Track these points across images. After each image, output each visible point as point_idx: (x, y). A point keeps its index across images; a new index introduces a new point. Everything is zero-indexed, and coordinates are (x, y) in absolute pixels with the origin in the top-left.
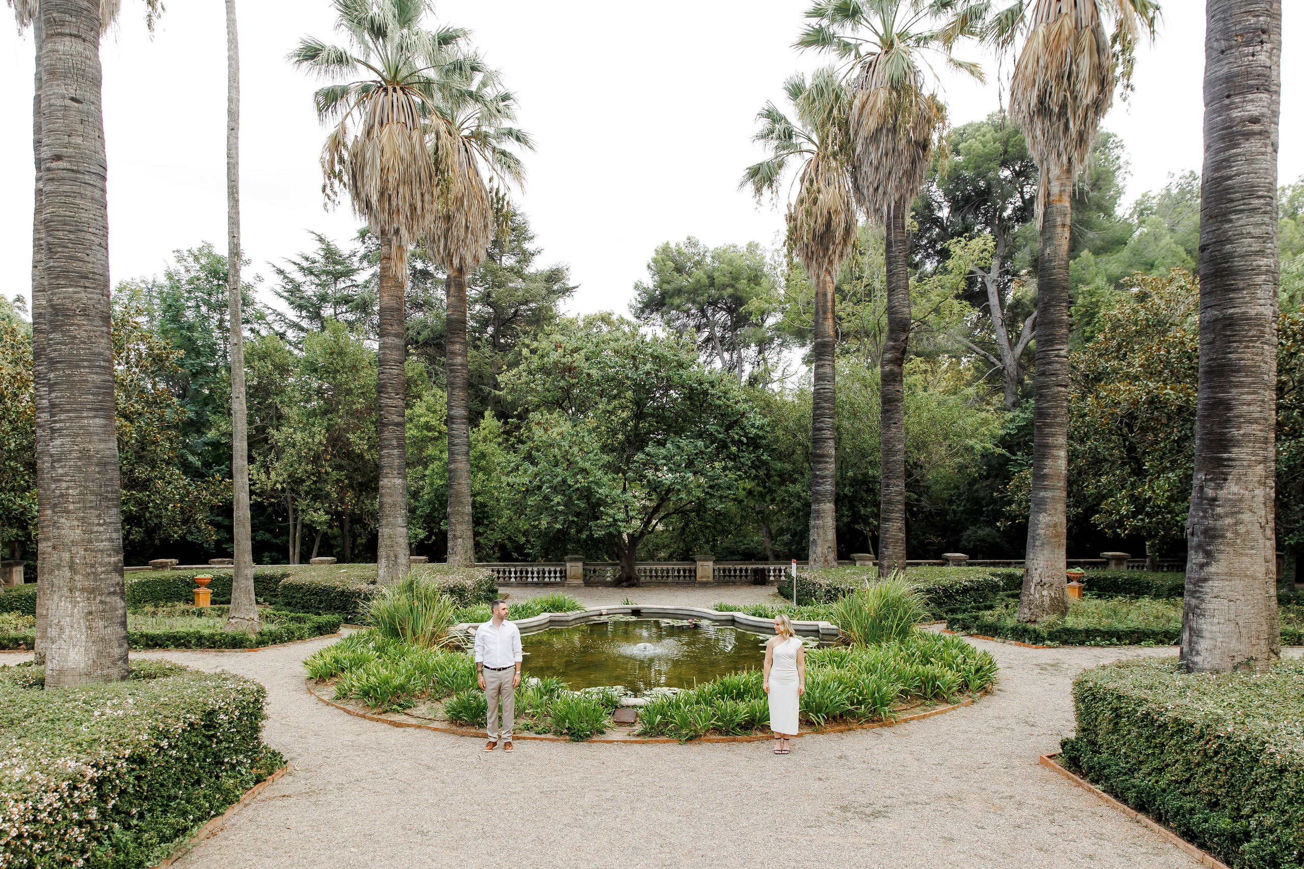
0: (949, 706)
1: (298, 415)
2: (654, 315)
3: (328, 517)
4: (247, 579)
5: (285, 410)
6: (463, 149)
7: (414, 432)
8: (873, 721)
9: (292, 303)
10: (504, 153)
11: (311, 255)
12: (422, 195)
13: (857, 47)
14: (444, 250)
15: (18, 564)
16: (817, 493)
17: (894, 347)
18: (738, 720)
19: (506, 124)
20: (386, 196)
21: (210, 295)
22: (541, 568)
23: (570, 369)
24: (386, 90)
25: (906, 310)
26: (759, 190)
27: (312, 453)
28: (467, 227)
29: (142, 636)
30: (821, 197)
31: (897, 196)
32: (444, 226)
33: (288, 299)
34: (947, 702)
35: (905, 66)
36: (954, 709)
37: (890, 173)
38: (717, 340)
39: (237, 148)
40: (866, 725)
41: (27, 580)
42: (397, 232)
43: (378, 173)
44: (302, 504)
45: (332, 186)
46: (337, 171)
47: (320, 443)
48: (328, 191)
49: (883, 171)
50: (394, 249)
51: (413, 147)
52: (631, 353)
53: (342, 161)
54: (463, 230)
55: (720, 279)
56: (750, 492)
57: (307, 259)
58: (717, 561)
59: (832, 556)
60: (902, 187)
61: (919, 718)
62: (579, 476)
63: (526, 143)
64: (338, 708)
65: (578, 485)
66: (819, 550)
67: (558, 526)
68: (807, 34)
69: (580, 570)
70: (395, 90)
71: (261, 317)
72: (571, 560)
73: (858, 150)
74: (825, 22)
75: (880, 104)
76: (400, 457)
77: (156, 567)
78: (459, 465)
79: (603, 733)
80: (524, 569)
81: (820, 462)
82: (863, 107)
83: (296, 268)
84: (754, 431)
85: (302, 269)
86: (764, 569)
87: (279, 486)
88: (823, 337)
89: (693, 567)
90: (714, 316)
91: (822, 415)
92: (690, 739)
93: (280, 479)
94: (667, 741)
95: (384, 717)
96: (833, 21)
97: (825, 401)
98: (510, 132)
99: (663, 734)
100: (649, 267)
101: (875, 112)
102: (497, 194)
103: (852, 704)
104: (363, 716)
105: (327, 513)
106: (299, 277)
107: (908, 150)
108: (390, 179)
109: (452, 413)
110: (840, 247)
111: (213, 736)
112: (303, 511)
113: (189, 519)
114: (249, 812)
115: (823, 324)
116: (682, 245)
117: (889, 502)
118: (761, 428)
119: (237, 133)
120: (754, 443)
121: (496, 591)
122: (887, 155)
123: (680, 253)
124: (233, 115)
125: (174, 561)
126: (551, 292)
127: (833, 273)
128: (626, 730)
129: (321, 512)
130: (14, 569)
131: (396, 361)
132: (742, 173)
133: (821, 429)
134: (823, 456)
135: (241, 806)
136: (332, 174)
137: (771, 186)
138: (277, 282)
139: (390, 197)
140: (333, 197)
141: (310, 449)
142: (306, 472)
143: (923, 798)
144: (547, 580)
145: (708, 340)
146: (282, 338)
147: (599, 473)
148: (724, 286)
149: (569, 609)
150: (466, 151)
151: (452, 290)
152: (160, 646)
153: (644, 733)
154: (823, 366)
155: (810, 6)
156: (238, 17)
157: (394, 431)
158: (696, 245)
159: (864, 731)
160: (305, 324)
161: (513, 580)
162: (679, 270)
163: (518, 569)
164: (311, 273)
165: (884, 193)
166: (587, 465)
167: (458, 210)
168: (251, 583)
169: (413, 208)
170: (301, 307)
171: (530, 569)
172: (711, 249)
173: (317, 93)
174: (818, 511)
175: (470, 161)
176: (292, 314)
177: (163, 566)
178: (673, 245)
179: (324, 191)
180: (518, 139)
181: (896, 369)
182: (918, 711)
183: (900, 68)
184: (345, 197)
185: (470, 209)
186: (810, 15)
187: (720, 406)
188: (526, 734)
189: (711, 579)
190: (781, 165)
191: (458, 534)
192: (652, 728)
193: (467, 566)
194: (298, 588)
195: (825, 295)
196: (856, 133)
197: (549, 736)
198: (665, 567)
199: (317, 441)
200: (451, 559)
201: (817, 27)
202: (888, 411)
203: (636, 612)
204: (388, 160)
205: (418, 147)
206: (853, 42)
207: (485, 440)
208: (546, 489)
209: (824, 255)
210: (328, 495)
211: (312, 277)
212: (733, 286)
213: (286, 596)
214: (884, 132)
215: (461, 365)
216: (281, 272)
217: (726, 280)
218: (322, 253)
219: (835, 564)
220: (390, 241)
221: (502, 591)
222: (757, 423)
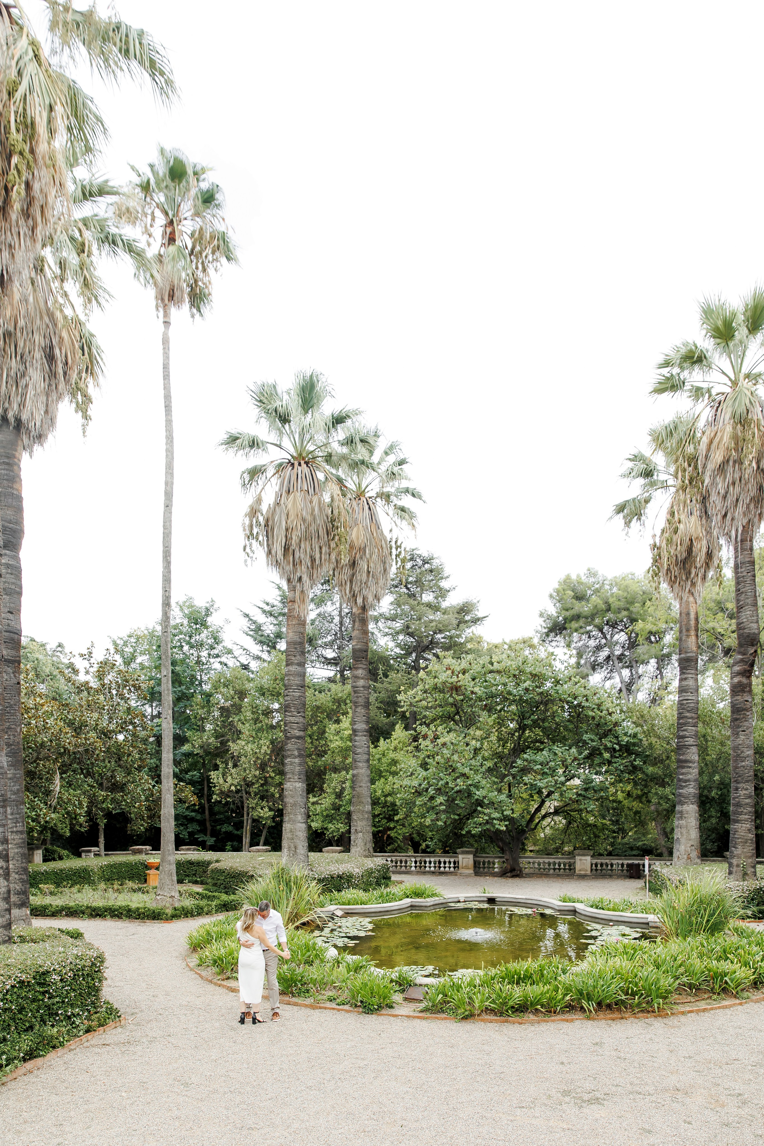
0: (737, 1001)
1: (249, 730)
2: (558, 638)
3: (271, 813)
4: (170, 864)
5: (240, 726)
6: (366, 507)
7: (339, 743)
8: (648, 1012)
9: (255, 640)
10: (403, 509)
11: (271, 601)
12: (321, 548)
13: (709, 391)
14: (350, 592)
15: (38, 848)
16: (680, 795)
17: (742, 661)
18: (511, 1003)
19: (404, 484)
20: (291, 551)
21: (190, 637)
22: (437, 859)
23: (456, 688)
24: (293, 464)
25: (754, 626)
26: (628, 524)
27: (259, 762)
28: (369, 572)
29: (87, 907)
30: (681, 527)
31: (745, 522)
32: (350, 572)
33: (252, 636)
34: (735, 997)
35: (747, 402)
36: (741, 1004)
37: (737, 500)
38: (615, 658)
39: (171, 521)
40: (640, 1015)
41: (45, 860)
42: (300, 579)
43: (283, 533)
44: (252, 802)
45: (251, 545)
46: (255, 533)
47: (266, 753)
48: (248, 550)
49: (730, 499)
50: (298, 594)
51: (313, 510)
52: (512, 672)
53: (258, 524)
54: (365, 575)
55: (615, 604)
56: (629, 794)
57: (268, 604)
58: (593, 856)
59: (695, 854)
60: (750, 512)
61: (698, 1011)
62: (458, 780)
63: (420, 497)
64: (196, 973)
65: (458, 787)
66: (682, 848)
67: (440, 823)
68: (659, 383)
69: (471, 862)
70: (300, 464)
71: (230, 652)
72: (463, 853)
73: (707, 481)
74: (676, 370)
75: (726, 439)
76: (300, 765)
77: (135, 852)
78: (360, 771)
79: (391, 1007)
80: (423, 859)
81: (683, 767)
82: (711, 442)
83: (260, 611)
84: (626, 739)
85: (264, 612)
86: (639, 865)
87: (233, 788)
88: (686, 652)
89: (572, 861)
90: (612, 637)
91: (685, 724)
92: (465, 1018)
93: (235, 782)
94: (446, 1019)
95: (225, 983)
96: (682, 368)
97: (688, 711)
98: (407, 491)
99: (443, 1012)
100: (551, 596)
101: (721, 446)
102: (396, 542)
103: (627, 994)
104: (211, 981)
105: (270, 809)
106: (261, 618)
107: (755, 477)
108: (294, 537)
109: (355, 727)
110: (703, 570)
111: (46, 992)
112: (253, 808)
113: (154, 815)
114: (69, 1056)
115: (685, 641)
116: (582, 575)
117: (738, 805)
118: (635, 736)
119: (171, 509)
120: (627, 749)
121: (390, 878)
122: (734, 484)
123: (580, 583)
124: (169, 495)
125: (148, 847)
126: (461, 622)
127: (696, 594)
128: (413, 1006)
129: (266, 809)
130: (35, 852)
131: (298, 685)
132: (611, 509)
133: (683, 737)
134: (686, 761)
135: (66, 1050)
136: (250, 536)
137: (639, 519)
138: (245, 623)
139: (294, 551)
140: (251, 555)
141: (258, 758)
142: (255, 776)
143: (651, 1089)
144: (442, 869)
145: (608, 658)
146: (245, 669)
147: (478, 778)
148: (619, 610)
149: (429, 896)
150: (370, 508)
151: (357, 624)
152: (100, 916)
153: (425, 1010)
154: (686, 679)
155: (661, 359)
156: (174, 418)
157: (296, 743)
158: (595, 575)
159: (636, 1020)
160: (265, 656)
161: (413, 869)
162: (580, 597)
163: (418, 859)
164: (271, 615)
165: (733, 519)
166: (466, 770)
167: (361, 558)
168: (173, 868)
169: (313, 560)
170: (261, 643)
171: (428, 860)
172: (609, 578)
173: (244, 473)
174: (681, 812)
175: (373, 517)
176: (255, 649)
177: (140, 852)
178: (574, 577)
179: (244, 550)
180: (413, 495)
181: (745, 681)
182: (702, 1005)
183: (743, 404)
184: (260, 553)
185: (371, 557)
186: (662, 366)
187: (593, 718)
188: (328, 1004)
189: (589, 872)
190: (647, 501)
191: (359, 829)
192: (433, 1006)
193: (366, 856)
194: (221, 872)
195: (688, 614)
196: (704, 467)
197: (347, 1007)
198: (547, 861)
199: (263, 751)
200: (353, 850)
201: (668, 375)
202: (737, 719)
203: (491, 901)
204: (292, 521)
205: (316, 509)
206: (705, 385)
207: (395, 749)
208: (431, 792)
209: (687, 579)
210: (273, 795)
211: (272, 619)
212: (627, 609)
213: (213, 878)
214: (731, 463)
215: (363, 687)
216: (247, 616)
217: (622, 604)
218: (279, 598)
219: (699, 861)
220: (294, 587)
221: (394, 878)
222: (630, 732)
